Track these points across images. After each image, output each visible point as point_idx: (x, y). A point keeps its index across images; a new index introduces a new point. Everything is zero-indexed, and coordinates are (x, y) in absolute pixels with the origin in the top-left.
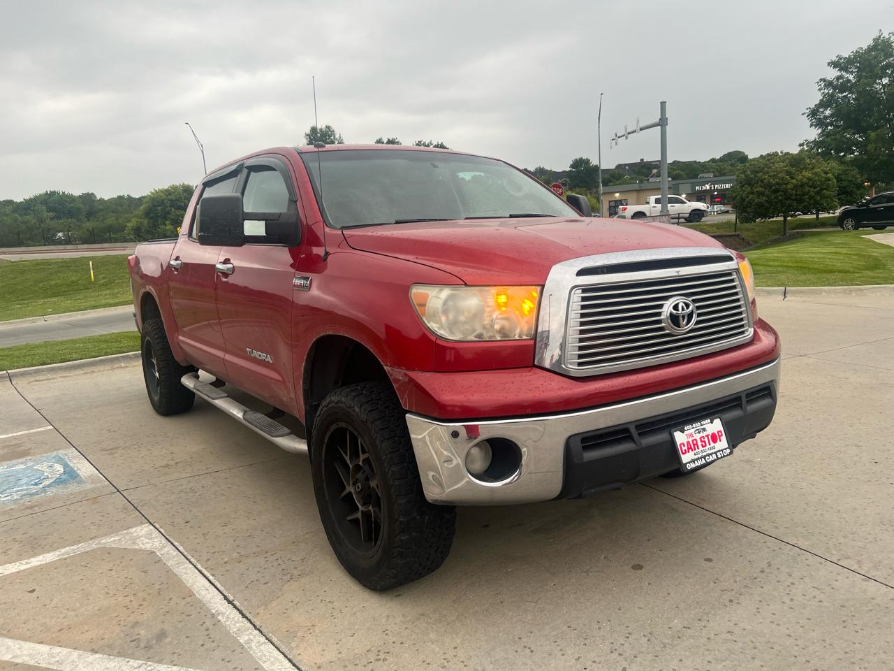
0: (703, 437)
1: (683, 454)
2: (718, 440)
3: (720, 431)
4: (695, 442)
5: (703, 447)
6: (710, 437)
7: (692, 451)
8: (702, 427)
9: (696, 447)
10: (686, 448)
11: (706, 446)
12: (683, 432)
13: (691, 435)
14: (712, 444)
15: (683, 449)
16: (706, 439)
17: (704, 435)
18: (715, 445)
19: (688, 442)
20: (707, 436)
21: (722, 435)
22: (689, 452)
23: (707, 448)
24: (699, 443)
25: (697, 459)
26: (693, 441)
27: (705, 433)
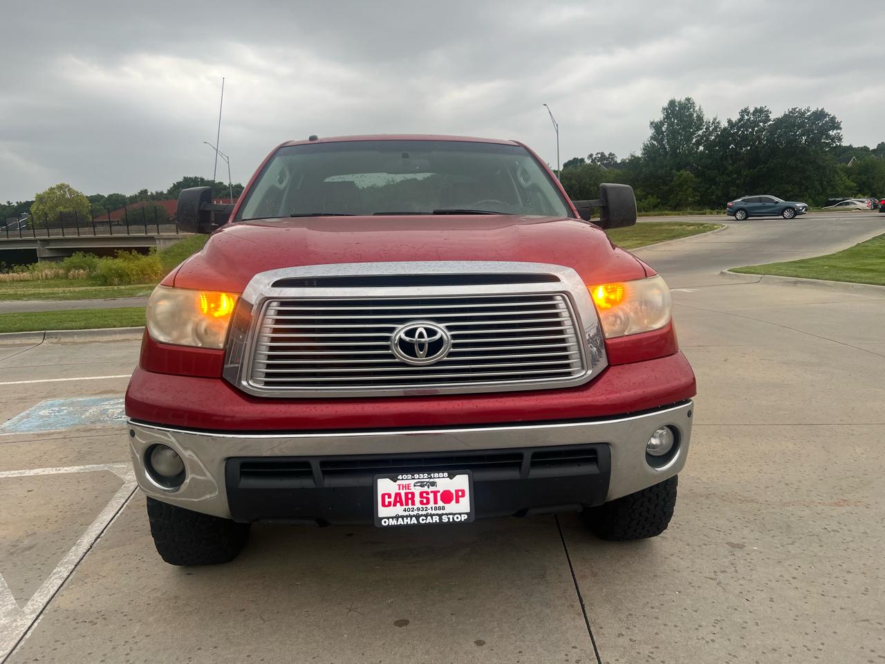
0: (427, 493)
1: (384, 505)
2: (454, 501)
3: (463, 491)
4: (410, 496)
5: (422, 503)
6: (439, 495)
7: (402, 505)
8: (432, 480)
9: (410, 501)
10: (392, 500)
11: (428, 502)
12: (395, 481)
13: (408, 487)
14: (440, 504)
15: (387, 500)
16: (431, 496)
17: (429, 490)
18: (446, 505)
19: (398, 495)
20: (435, 493)
21: (463, 495)
22: (395, 505)
23: (429, 506)
24: (417, 499)
25: (403, 517)
26: (406, 494)
27: (432, 489)
